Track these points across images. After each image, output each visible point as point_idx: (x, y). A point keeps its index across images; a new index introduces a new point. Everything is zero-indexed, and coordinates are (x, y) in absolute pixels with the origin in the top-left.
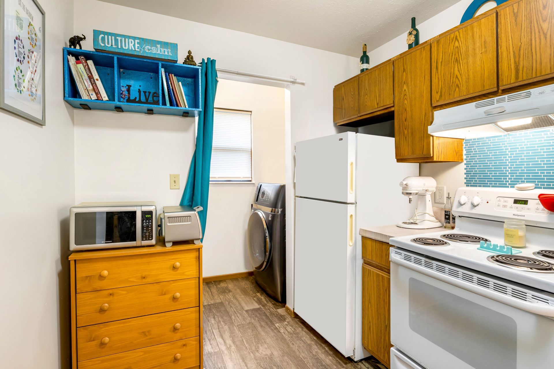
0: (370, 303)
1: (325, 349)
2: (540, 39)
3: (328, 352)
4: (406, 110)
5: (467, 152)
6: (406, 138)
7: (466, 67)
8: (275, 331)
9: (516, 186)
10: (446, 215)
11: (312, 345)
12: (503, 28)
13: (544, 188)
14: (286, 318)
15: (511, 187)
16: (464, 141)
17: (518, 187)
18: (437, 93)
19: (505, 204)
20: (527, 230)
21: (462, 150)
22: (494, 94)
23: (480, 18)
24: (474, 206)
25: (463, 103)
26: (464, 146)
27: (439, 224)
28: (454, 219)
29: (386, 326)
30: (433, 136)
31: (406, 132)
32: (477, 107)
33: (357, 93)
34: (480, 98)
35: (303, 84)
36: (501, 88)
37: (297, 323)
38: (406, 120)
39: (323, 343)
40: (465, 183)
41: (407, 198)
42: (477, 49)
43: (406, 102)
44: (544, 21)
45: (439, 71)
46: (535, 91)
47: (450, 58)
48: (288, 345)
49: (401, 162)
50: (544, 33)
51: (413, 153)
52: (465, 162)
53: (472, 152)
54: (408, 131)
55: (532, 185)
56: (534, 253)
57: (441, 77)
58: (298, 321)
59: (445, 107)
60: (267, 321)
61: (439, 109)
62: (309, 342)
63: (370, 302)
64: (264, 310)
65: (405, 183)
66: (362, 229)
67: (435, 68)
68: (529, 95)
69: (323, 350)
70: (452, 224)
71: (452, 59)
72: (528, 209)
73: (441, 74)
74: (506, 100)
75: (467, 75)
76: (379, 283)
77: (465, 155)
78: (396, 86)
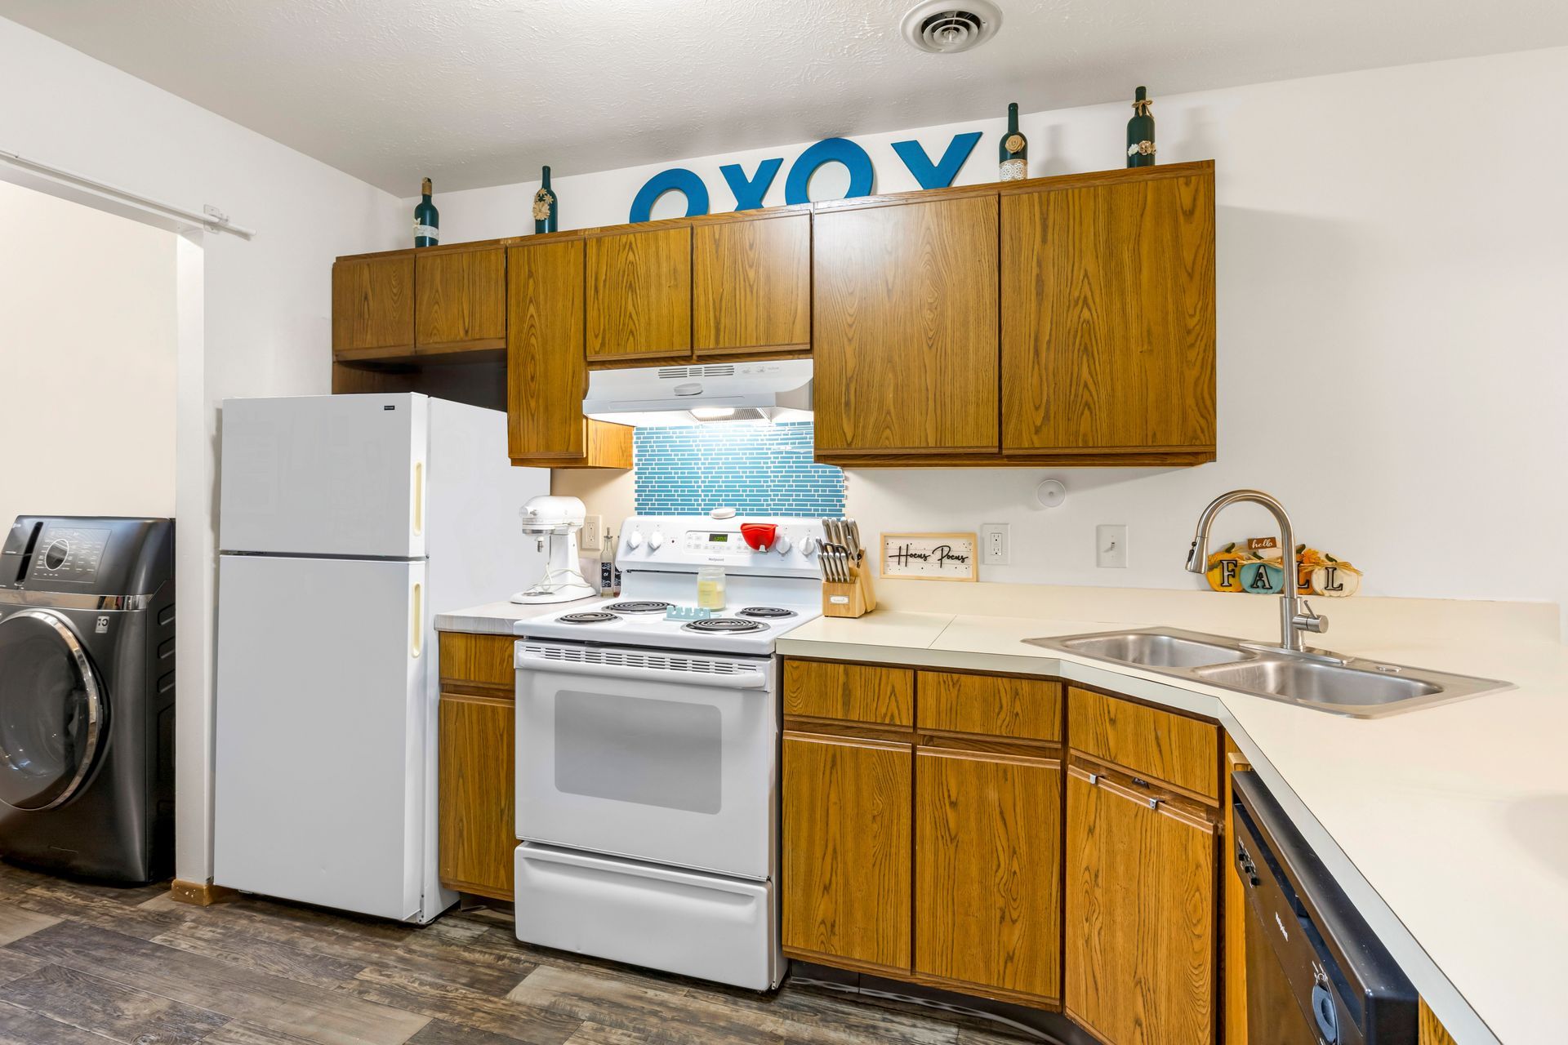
0: (463, 778)
1: (338, 933)
2: (745, 291)
3: (347, 937)
4: (533, 358)
5: (639, 451)
6: (533, 416)
7: (646, 303)
8: (159, 954)
9: (713, 512)
10: (604, 571)
11: (297, 940)
12: (699, 256)
13: (747, 515)
14: (182, 913)
15: (705, 514)
16: (635, 431)
17: (715, 515)
18: (596, 336)
19: (698, 542)
20: (728, 583)
21: (632, 447)
22: (687, 359)
23: (669, 226)
24: (652, 549)
25: (639, 365)
26: (634, 440)
27: (590, 591)
28: (618, 577)
29: (502, 811)
30: (587, 418)
31: (533, 404)
32: (663, 376)
33: (409, 292)
34: (666, 361)
35: (245, 236)
36: (697, 353)
37: (227, 913)
38: (532, 378)
39: (326, 926)
40: (636, 509)
41: (532, 541)
42: (663, 278)
43: (533, 340)
44: (751, 267)
45: (601, 297)
46: (738, 366)
47: (621, 278)
48: (221, 967)
49: (522, 466)
50: (750, 285)
51: (548, 447)
52: (635, 469)
53: (648, 451)
54: (537, 402)
55: (731, 510)
56: (736, 614)
57: (604, 309)
58: (228, 907)
59: (610, 366)
60: (114, 942)
61: (599, 367)
62: (283, 937)
63: (461, 774)
64: (84, 921)
65: (530, 509)
66: (441, 616)
67: (593, 288)
68: (730, 372)
69: (333, 938)
70: (614, 588)
71: (622, 282)
72: (728, 548)
73: (603, 303)
74: (703, 374)
75: (647, 318)
76: (485, 724)
77: (637, 456)
78: (512, 301)
